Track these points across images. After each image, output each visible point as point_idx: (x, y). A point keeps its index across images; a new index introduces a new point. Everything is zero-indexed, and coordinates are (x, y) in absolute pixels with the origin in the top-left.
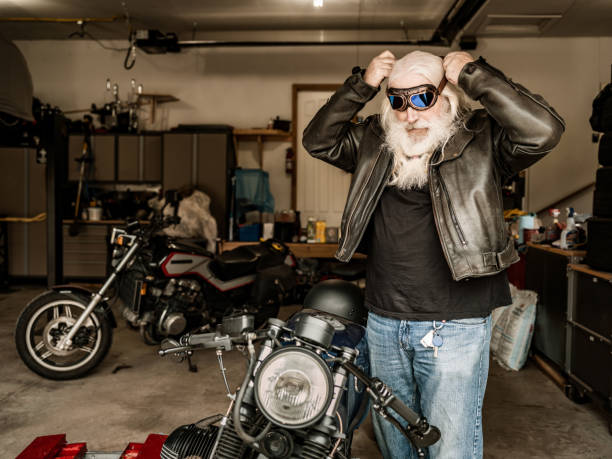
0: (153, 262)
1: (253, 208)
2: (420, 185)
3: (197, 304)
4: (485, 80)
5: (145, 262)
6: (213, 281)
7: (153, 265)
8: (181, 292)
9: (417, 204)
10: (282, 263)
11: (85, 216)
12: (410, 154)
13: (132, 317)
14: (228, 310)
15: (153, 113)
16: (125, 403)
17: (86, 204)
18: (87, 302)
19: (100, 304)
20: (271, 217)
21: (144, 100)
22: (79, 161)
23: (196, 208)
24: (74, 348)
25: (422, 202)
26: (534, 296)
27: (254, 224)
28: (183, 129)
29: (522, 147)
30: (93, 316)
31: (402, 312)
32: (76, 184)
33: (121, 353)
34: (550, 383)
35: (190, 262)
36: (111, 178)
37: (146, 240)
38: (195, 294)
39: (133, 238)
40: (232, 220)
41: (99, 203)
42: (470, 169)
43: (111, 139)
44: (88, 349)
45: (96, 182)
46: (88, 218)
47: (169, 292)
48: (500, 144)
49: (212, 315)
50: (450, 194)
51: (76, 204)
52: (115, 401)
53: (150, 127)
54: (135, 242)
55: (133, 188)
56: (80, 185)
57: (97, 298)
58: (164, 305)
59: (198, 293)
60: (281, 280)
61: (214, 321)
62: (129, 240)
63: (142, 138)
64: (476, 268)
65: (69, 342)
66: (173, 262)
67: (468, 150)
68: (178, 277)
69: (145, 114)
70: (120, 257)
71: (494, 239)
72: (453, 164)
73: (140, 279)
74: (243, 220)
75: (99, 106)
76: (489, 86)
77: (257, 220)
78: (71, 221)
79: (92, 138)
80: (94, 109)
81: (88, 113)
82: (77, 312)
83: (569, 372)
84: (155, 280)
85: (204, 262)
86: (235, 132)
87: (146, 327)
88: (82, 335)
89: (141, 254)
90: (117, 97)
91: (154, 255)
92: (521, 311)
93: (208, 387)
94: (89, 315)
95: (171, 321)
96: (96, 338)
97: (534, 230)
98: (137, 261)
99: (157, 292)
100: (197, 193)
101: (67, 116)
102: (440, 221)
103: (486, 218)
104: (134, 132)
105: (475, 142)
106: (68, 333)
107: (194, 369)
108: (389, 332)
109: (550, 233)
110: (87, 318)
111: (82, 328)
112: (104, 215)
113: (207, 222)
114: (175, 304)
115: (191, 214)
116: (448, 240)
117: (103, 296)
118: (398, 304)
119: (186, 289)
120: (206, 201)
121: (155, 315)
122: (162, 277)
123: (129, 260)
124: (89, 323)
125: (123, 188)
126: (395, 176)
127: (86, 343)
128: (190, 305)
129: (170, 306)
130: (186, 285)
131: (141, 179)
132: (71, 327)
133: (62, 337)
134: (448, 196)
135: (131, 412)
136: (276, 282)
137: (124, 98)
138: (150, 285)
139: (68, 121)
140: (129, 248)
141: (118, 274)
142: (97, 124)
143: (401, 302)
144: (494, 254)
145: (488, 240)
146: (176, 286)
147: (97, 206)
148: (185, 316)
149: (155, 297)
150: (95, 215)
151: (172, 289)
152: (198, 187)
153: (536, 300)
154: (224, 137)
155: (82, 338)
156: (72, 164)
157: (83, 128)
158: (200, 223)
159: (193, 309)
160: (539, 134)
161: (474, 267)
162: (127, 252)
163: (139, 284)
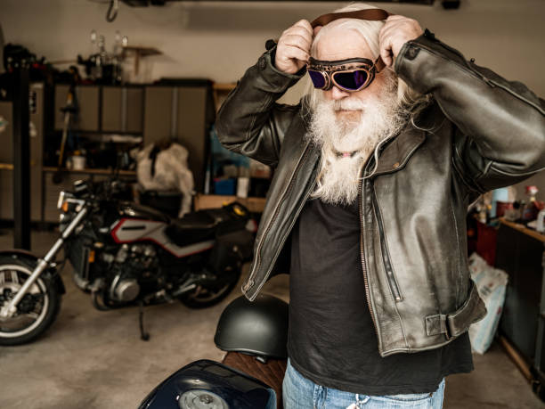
0: (104, 227)
1: (229, 162)
2: (348, 200)
3: (153, 269)
4: (435, 68)
5: (95, 228)
6: (169, 247)
7: (104, 230)
8: (135, 258)
9: (342, 229)
10: (244, 228)
11: (69, 164)
12: (339, 149)
13: (83, 284)
14: (185, 275)
15: (137, 65)
16: (62, 380)
17: (69, 153)
18: (33, 268)
19: (47, 270)
20: (247, 172)
21: (129, 53)
22: (64, 111)
23: (173, 161)
24: (19, 314)
25: (348, 228)
26: (504, 277)
27: (231, 178)
28: (166, 83)
29: (499, 165)
30: (40, 282)
31: (317, 373)
32: (61, 133)
33: (79, 314)
34: (516, 372)
35: (143, 228)
36: (94, 127)
37: (95, 205)
38: (150, 260)
39: (82, 202)
40: (208, 174)
41: (84, 152)
42: (416, 188)
43: (95, 90)
44: (35, 316)
45: (81, 131)
46: (72, 166)
47: (121, 258)
48: (464, 154)
49: (168, 281)
50: (385, 224)
51: (60, 153)
52: (53, 376)
53: (133, 79)
54: (83, 207)
55: (117, 138)
56: (65, 136)
57: (42, 264)
58: (117, 270)
59: (153, 259)
60: (240, 247)
61: (170, 286)
62: (76, 205)
63: (125, 90)
64: (413, 339)
65: (13, 309)
66: (124, 229)
67: (415, 159)
68: (131, 244)
69: (128, 66)
70: (67, 222)
71: (445, 294)
72: (393, 179)
73: (88, 246)
74: (221, 173)
75: (85, 57)
76: (444, 75)
77: (235, 174)
78: (55, 169)
79: (78, 89)
80: (80, 60)
81: (74, 64)
82: (23, 277)
83: (538, 368)
84: (105, 246)
85: (160, 227)
86: (215, 87)
87: (97, 293)
88: (26, 302)
89: (91, 220)
90: (103, 49)
91: (105, 219)
92: (490, 292)
93: (155, 362)
94: (36, 282)
95: (124, 287)
96: (43, 304)
97: (508, 204)
98: (86, 228)
99: (109, 258)
100: (175, 147)
101: (56, 66)
102: (367, 260)
103: (433, 263)
104: (119, 84)
105: (426, 147)
106: (12, 298)
107: (146, 338)
108: (304, 389)
109: (526, 211)
110: (32, 285)
111: (27, 295)
112: (88, 165)
113: (184, 176)
114: (129, 269)
115: (168, 167)
116: (376, 291)
117: (48, 263)
118: (314, 363)
119: (140, 255)
120: (184, 154)
121: (106, 281)
122: (112, 244)
123: (78, 225)
124: (35, 290)
125: (106, 138)
126: (320, 184)
127: (31, 309)
128: (146, 270)
129: (123, 272)
130: (140, 251)
131: (124, 130)
132: (16, 293)
133: (6, 303)
134: (380, 225)
135: (66, 392)
136: (235, 249)
137: (109, 49)
138: (98, 252)
139: (56, 72)
140: (77, 213)
141: (65, 240)
142: (83, 75)
143: (317, 361)
144: (443, 317)
145: (436, 297)
146: (129, 251)
147: (81, 155)
148: (139, 282)
149: (107, 263)
150: (78, 163)
151: (125, 255)
152: (177, 140)
153: (506, 282)
154: (202, 92)
155: (28, 304)
156: (58, 114)
157: (69, 78)
158: (177, 177)
159: (148, 274)
160: (525, 148)
161: (411, 338)
162: (75, 217)
163: (87, 251)
